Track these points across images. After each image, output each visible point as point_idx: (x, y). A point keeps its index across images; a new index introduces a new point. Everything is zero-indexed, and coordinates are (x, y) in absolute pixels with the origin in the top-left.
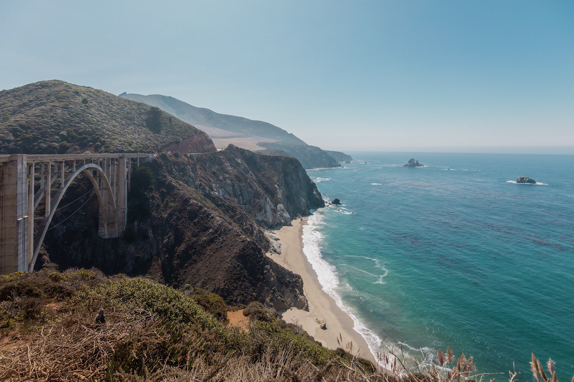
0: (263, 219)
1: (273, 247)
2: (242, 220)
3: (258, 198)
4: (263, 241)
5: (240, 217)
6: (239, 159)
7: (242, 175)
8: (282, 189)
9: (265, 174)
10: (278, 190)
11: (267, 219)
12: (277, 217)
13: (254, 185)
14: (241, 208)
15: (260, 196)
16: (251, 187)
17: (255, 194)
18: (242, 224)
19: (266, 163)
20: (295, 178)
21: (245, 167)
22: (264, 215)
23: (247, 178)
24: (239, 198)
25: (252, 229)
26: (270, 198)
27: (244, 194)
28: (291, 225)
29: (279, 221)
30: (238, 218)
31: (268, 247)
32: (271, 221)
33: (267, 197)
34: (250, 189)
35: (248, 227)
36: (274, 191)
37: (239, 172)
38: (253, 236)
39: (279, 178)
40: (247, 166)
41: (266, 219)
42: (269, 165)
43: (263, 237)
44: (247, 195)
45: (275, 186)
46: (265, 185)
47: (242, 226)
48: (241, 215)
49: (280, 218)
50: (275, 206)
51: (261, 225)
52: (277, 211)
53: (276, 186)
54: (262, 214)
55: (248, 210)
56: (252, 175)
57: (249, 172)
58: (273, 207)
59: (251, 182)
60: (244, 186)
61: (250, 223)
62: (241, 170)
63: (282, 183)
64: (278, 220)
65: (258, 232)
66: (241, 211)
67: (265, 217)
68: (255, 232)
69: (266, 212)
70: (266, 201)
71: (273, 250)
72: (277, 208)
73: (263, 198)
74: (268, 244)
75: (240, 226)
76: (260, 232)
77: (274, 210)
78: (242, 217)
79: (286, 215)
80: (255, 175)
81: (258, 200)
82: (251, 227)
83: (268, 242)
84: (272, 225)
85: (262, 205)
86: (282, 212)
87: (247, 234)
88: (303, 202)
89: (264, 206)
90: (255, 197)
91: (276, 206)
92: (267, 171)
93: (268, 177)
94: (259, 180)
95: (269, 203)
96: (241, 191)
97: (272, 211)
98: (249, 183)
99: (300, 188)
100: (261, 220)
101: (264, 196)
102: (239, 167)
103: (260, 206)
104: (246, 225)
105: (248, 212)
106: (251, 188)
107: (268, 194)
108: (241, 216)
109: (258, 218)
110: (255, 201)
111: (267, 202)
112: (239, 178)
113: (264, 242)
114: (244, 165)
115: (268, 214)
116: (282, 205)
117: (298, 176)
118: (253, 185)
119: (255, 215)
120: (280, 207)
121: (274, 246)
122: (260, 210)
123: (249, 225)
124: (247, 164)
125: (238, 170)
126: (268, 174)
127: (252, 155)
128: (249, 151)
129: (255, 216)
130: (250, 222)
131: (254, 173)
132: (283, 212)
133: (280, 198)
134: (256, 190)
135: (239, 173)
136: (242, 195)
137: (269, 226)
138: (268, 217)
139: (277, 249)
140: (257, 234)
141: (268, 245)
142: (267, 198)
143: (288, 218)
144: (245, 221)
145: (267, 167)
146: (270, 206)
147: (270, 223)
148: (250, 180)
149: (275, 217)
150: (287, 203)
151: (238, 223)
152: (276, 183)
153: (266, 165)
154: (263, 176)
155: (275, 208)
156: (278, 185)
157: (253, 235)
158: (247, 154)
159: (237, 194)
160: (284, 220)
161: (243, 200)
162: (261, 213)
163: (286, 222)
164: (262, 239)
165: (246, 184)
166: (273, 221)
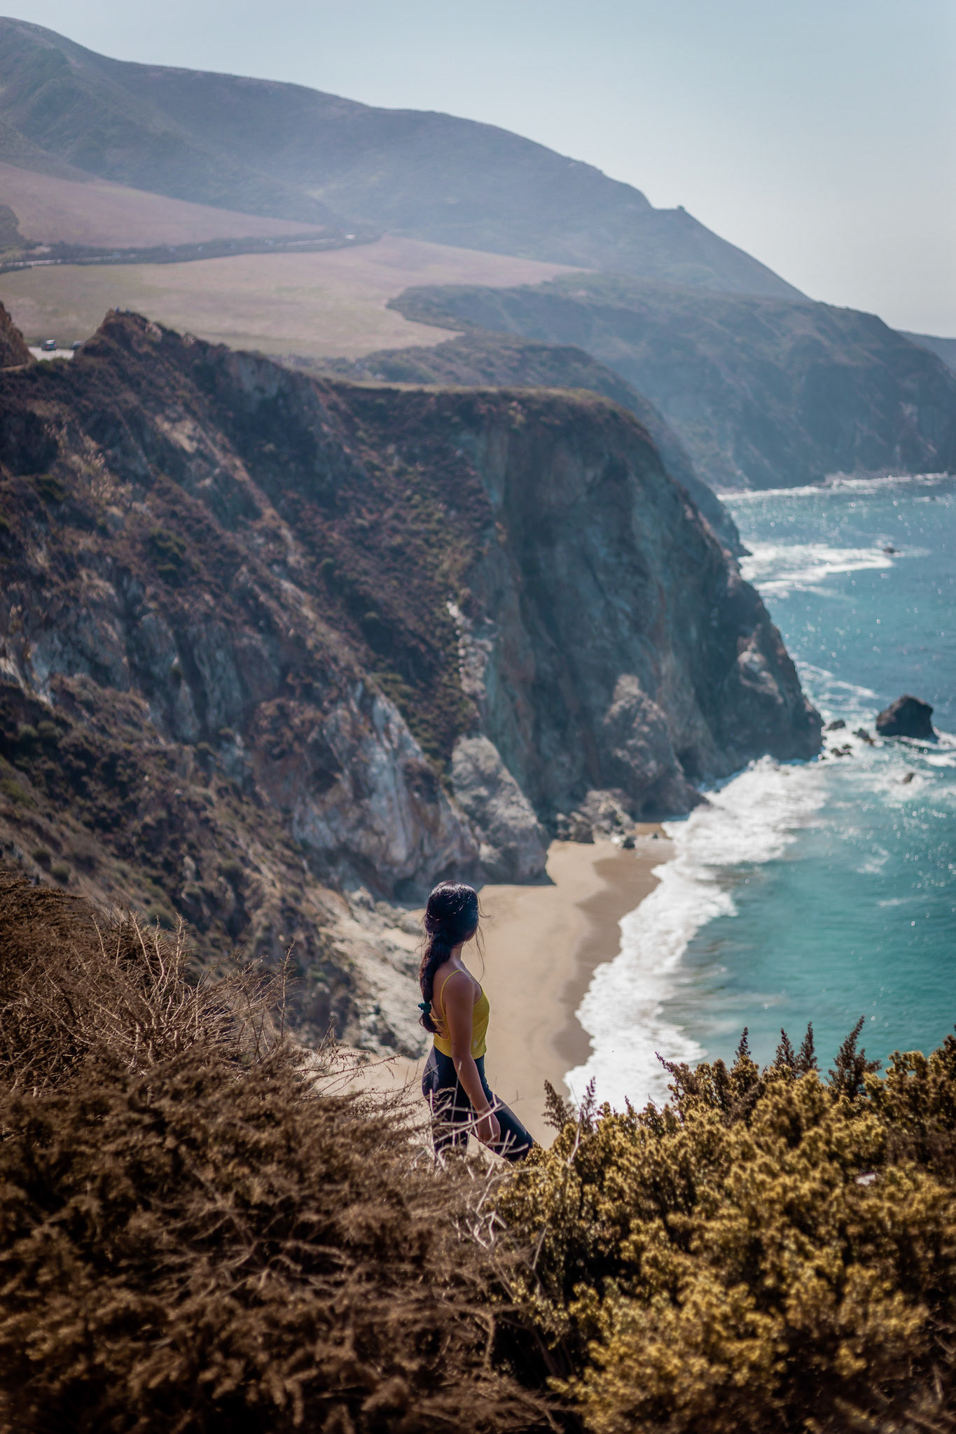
0: (344, 835)
1: (378, 1011)
2: (175, 845)
3: (309, 695)
4: (310, 973)
5: (160, 822)
6: (180, 419)
7: (199, 537)
8: (492, 629)
9: (375, 527)
10: (468, 639)
11: (374, 841)
12: (445, 826)
13: (284, 607)
14: (171, 765)
15: (326, 681)
16: (261, 619)
17: (285, 670)
18: (169, 866)
19: (391, 449)
20: (603, 552)
21: (226, 480)
22: (354, 814)
23: (228, 560)
24: (171, 699)
25: (240, 898)
26: (405, 696)
27: (206, 672)
28: (540, 878)
29: (463, 848)
30: (146, 827)
31: (343, 1016)
32: (399, 852)
33: (376, 690)
34: (251, 638)
35: (211, 885)
36: (432, 650)
37: (174, 514)
38: (243, 943)
39: (478, 557)
40: (242, 475)
41: (364, 842)
42: (410, 459)
43: (311, 953)
44: (232, 673)
45: (446, 614)
46: (375, 606)
47: (170, 882)
48: (168, 807)
49: (466, 830)
50: (434, 754)
51: (327, 875)
52: (449, 786)
53: (454, 610)
54: (340, 807)
55: (238, 780)
56: (275, 537)
57: (258, 515)
58: (423, 760)
59: (266, 586)
60: (208, 618)
61: (226, 864)
62: (188, 499)
63: (499, 594)
64: (455, 845)
65: (279, 922)
66: (167, 783)
67: (361, 823)
68: (258, 917)
69: (362, 789)
70: (371, 718)
71: (373, 1030)
72: (448, 766)
73: (343, 698)
74: (341, 992)
75: (157, 881)
76: (291, 915)
77: (427, 776)
78: (172, 823)
79: (513, 811)
80: (303, 536)
81: (310, 713)
82: (235, 889)
83: (347, 980)
84: (412, 879)
85: (338, 747)
86: (483, 792)
87: (203, 929)
88: (652, 725)
89: (352, 752)
90: (285, 689)
91: (442, 749)
92: (389, 503)
93: (397, 552)
94: (328, 570)
95: (387, 731)
96: (185, 647)
97: (408, 783)
98: (245, 596)
99: (637, 627)
100: (331, 843)
101: (353, 681)
102: (179, 480)
103: (320, 749)
104: (198, 875)
105: (238, 794)
106: (260, 630)
107: (391, 668)
108: (163, 814)
109: (307, 833)
110: (284, 714)
111: (378, 721)
112: (176, 560)
113: (316, 980)
114: (214, 464)
115: (377, 804)
116: (485, 742)
117: (625, 542)
118: (273, 604)
119: (287, 811)
120: (469, 757)
121: (385, 1006)
122: (324, 779)
123: (220, 871)
124: (243, 452)
125: (176, 501)
126: (395, 531)
127: (281, 394)
128: (259, 362)
129: (286, 822)
130: (227, 857)
131: (292, 517)
132: (493, 794)
133: (474, 697)
134: (299, 641)
135: (174, 523)
136: (195, 678)
137: (390, 884)
138: (378, 825)
139: (402, 1025)
140: (268, 929)
141: (346, 1002)
142: (373, 697)
143: (525, 835)
144: (191, 846)
145: (399, 474)
146: (396, 753)
147: (393, 864)
148: (253, 570)
149: (433, 828)
150: (537, 728)
151: (146, 861)
152: (449, 588)
153: (387, 460)
154: (363, 539)
155: (434, 767)
156: (465, 608)
157: (243, 936)
158: (248, 383)
159: (156, 670)
160: (494, 844)
161: (201, 709)
162: (331, 797)
163: (510, 858)
164: (303, 959)
165: (228, 599)
166: (416, 850)
